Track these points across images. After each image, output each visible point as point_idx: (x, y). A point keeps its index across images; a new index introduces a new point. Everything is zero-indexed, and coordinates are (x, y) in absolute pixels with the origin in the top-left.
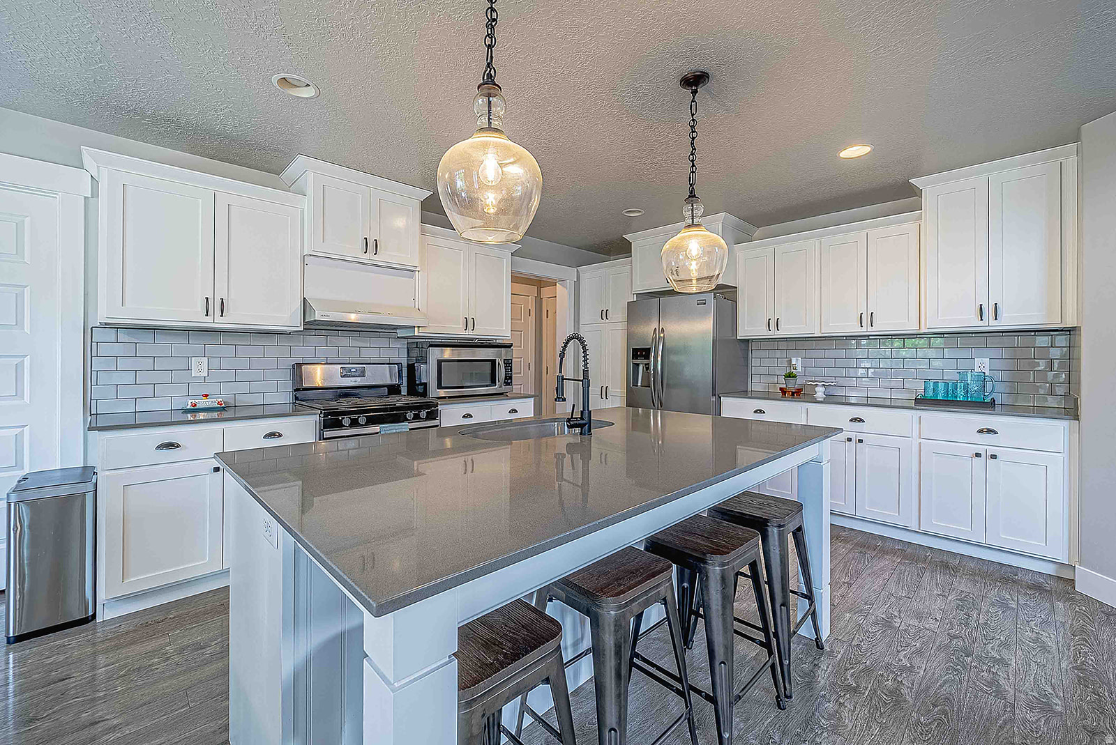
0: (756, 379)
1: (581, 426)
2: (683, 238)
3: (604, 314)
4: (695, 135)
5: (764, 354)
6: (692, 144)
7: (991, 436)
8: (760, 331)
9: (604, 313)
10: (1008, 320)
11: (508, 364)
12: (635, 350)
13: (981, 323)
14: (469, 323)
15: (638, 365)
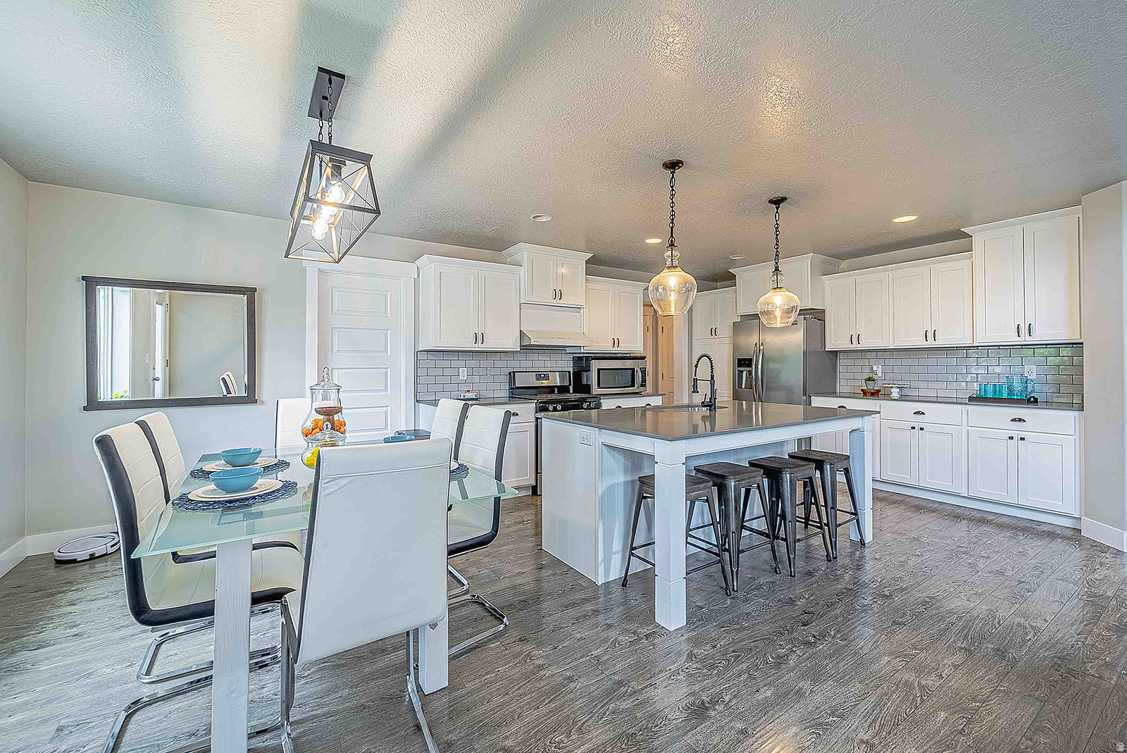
0: (843, 382)
1: (710, 406)
2: (770, 297)
3: (714, 332)
4: (778, 233)
5: (850, 362)
6: (776, 238)
7: (1022, 423)
8: (845, 345)
9: (713, 330)
10: (1040, 336)
11: (644, 372)
12: (740, 360)
13: (1019, 339)
14: (615, 342)
15: (742, 372)
